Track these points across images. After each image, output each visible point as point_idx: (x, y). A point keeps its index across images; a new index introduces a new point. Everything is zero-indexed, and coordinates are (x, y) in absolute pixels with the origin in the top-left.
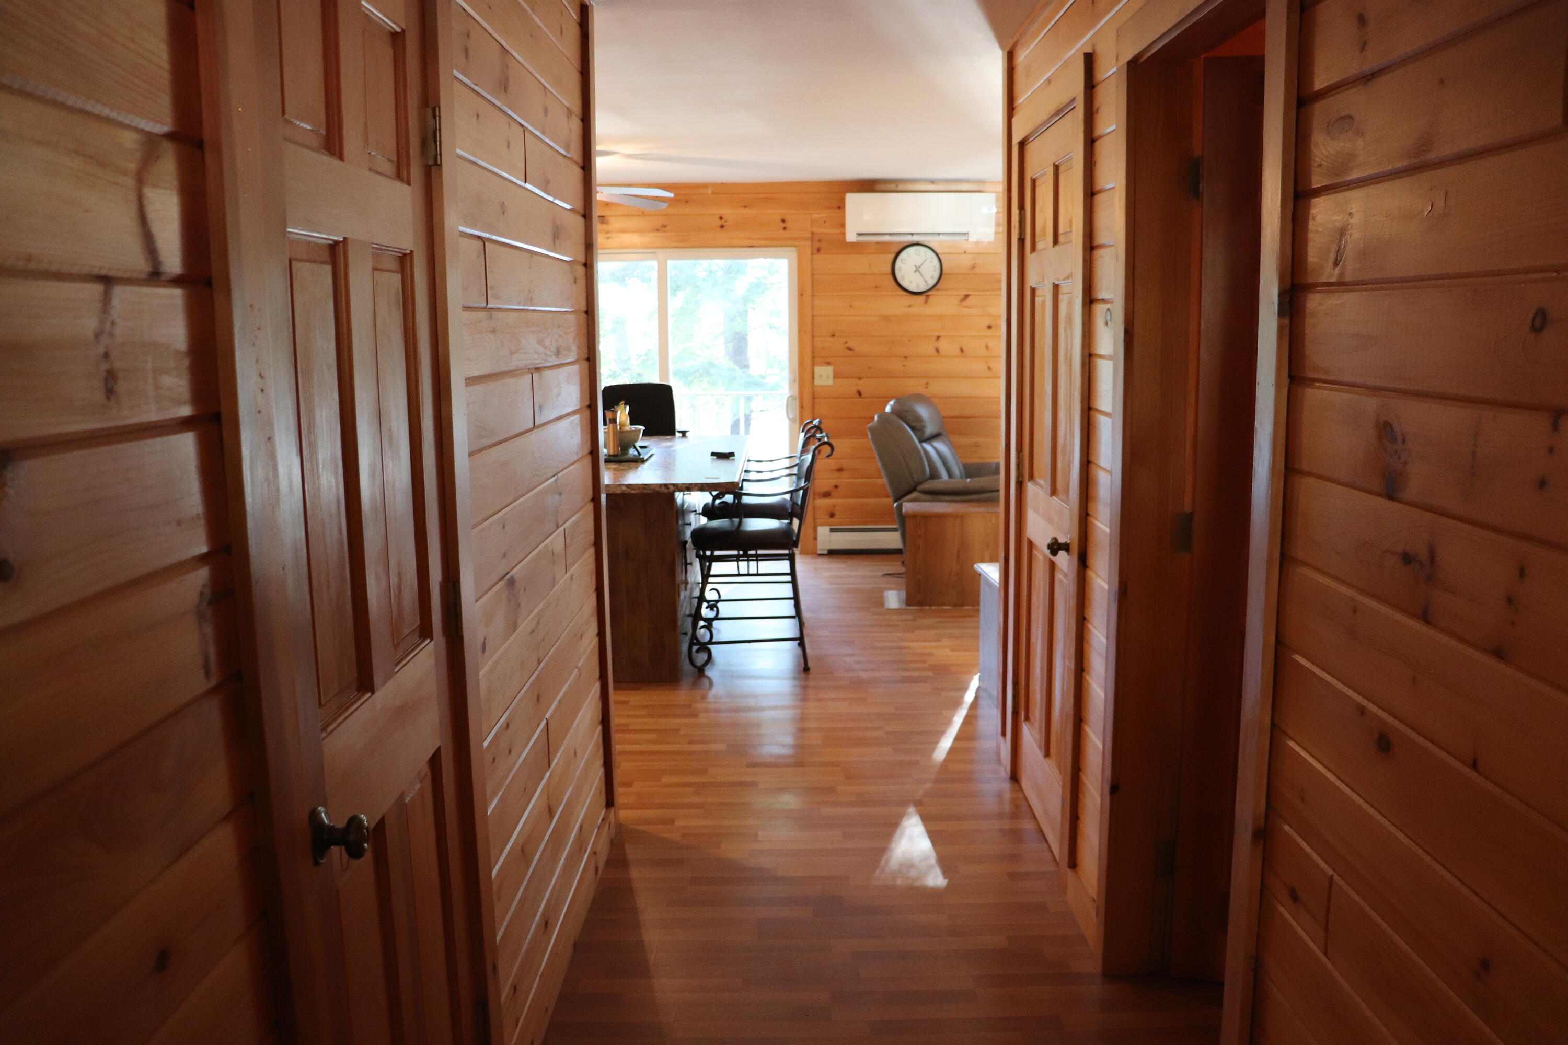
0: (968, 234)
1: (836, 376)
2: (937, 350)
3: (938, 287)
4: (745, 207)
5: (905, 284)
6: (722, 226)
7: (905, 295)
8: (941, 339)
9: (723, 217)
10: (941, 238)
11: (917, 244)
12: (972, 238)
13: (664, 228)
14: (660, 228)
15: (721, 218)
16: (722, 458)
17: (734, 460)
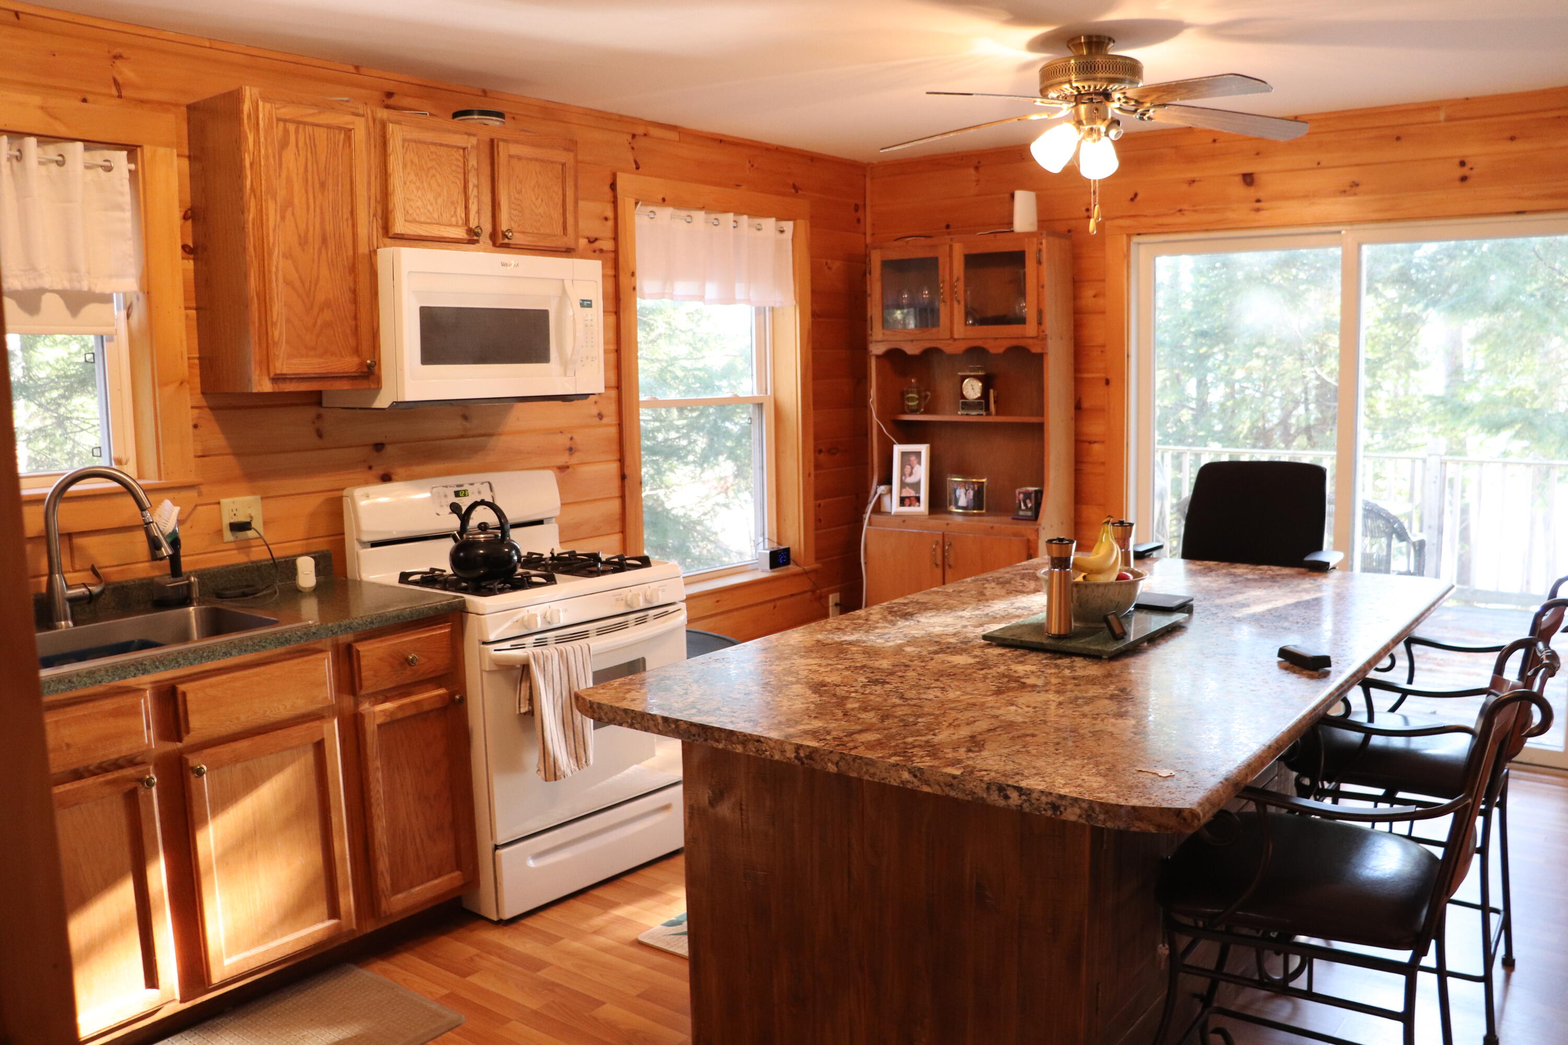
4: (1512, 139)
6: (1464, 179)
9: (1466, 160)
13: (1354, 189)
14: (1348, 188)
15: (1462, 164)
16: (1297, 668)
17: (1327, 674)
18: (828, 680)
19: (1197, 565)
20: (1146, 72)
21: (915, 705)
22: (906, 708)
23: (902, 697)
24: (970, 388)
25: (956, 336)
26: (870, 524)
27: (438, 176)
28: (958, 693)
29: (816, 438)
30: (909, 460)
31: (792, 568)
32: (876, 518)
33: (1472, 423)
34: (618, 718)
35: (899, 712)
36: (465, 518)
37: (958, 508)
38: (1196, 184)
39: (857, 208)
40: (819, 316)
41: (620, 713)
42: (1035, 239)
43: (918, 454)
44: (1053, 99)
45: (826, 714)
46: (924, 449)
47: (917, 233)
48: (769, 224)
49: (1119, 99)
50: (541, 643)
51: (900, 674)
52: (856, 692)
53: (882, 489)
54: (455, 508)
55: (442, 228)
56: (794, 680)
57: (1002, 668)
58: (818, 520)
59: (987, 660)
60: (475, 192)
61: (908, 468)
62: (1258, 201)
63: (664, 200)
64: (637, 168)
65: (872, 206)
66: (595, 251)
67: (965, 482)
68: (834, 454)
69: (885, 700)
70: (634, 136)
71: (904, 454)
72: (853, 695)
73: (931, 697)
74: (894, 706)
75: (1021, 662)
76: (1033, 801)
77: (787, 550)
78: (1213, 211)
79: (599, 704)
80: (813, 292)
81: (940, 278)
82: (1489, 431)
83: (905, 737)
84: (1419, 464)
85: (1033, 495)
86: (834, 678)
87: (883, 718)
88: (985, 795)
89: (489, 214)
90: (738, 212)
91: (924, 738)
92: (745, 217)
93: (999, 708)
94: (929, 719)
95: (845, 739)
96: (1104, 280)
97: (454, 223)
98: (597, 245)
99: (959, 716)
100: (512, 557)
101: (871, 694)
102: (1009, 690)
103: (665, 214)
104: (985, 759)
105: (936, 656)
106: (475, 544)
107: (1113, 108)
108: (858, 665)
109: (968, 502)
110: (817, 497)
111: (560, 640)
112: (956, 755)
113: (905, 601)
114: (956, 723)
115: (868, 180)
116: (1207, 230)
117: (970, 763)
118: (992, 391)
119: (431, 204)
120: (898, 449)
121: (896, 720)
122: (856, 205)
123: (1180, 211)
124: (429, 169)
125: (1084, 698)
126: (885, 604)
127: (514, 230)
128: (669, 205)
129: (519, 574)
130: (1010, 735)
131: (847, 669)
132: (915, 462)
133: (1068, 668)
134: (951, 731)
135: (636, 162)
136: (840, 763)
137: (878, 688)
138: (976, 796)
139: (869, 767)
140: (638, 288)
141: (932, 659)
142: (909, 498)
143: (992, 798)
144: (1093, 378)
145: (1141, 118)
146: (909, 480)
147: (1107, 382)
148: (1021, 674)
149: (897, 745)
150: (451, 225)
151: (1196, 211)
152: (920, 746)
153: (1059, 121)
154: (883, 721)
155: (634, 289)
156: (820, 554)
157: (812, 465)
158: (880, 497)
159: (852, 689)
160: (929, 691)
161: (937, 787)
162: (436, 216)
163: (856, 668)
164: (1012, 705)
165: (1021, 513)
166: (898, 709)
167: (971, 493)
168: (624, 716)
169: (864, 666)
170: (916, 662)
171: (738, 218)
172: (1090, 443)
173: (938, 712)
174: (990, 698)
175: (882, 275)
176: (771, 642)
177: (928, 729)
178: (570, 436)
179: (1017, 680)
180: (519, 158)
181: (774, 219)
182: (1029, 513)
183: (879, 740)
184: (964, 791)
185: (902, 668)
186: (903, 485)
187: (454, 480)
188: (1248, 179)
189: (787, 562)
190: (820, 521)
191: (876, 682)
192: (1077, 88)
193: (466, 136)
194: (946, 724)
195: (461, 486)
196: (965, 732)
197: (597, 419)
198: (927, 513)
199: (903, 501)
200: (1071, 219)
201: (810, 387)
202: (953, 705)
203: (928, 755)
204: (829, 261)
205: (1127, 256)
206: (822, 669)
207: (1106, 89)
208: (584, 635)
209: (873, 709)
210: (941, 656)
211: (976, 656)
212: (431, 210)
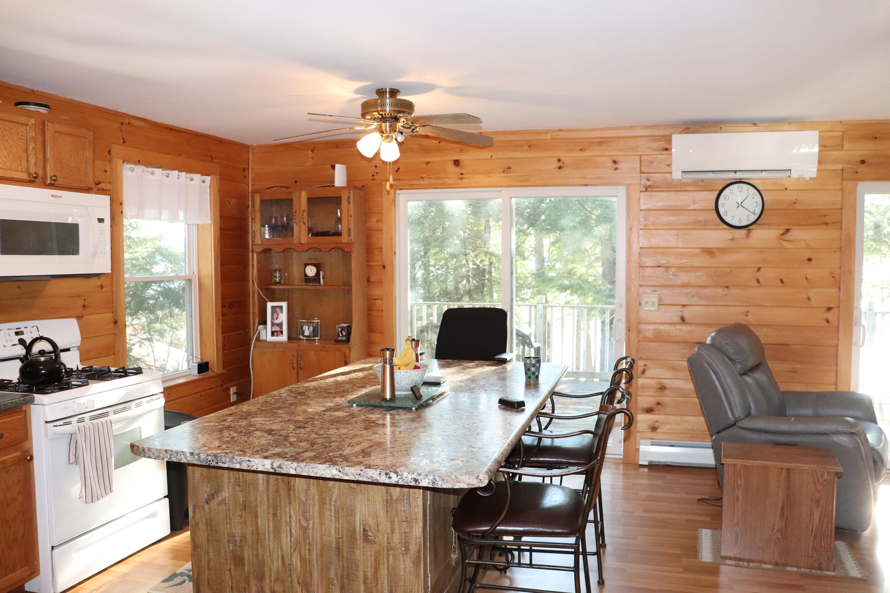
0: (790, 170)
1: (661, 304)
2: (758, 281)
3: (758, 222)
4: (581, 150)
5: (727, 219)
6: (560, 168)
7: (727, 229)
8: (762, 270)
9: (561, 159)
10: (764, 175)
11: (740, 182)
12: (795, 175)
13: (509, 170)
14: (505, 169)
15: (559, 160)
16: (509, 408)
17: (523, 410)
18: (274, 428)
19: (443, 362)
20: (416, 108)
21: (326, 437)
22: (322, 439)
23: (317, 434)
24: (310, 270)
25: (303, 242)
26: (254, 347)
27: (10, 141)
28: (346, 430)
29: (223, 299)
30: (276, 311)
31: (209, 373)
32: (258, 343)
33: (552, 287)
34: (161, 455)
35: (320, 441)
36: (29, 348)
37: (304, 336)
38: (430, 164)
39: (244, 170)
40: (224, 230)
41: (162, 452)
42: (347, 191)
43: (281, 307)
44: (368, 119)
45: (281, 445)
46: (284, 304)
47: (279, 185)
48: (197, 177)
49: (403, 122)
50: (81, 421)
51: (311, 423)
52: (291, 433)
53: (261, 327)
54: (22, 342)
55: (13, 173)
56: (255, 429)
57: (363, 417)
58: (224, 346)
59: (353, 413)
60: (34, 152)
61: (275, 315)
62: (462, 174)
63: (139, 161)
64: (124, 142)
65: (252, 169)
66: (99, 190)
67: (308, 322)
68: (232, 308)
69: (309, 436)
70: (122, 124)
71: (273, 307)
72: (290, 434)
73: (332, 433)
74: (315, 438)
75: (371, 413)
76: (404, 478)
77: (207, 363)
78: (439, 178)
79: (148, 448)
80: (221, 217)
81: (294, 211)
82: (561, 291)
83: (328, 453)
84: (533, 308)
85: (346, 329)
86: (276, 427)
87: (313, 444)
88: (378, 478)
89: (42, 165)
90: (180, 171)
91: (338, 453)
92: (184, 173)
93: (370, 436)
94: (337, 443)
95: (297, 456)
96: (382, 213)
97: (20, 170)
98: (101, 186)
99: (351, 441)
100: (62, 370)
101: (299, 433)
102: (372, 427)
103: (140, 169)
104: (374, 460)
105: (326, 413)
106: (37, 363)
107: (400, 125)
108: (286, 419)
109: (310, 333)
110: (223, 332)
111: (93, 418)
112: (358, 459)
113: (297, 386)
114: (351, 444)
115: (250, 155)
116: (436, 188)
117: (367, 462)
118: (321, 272)
119: (5, 158)
120: (270, 305)
121: (319, 445)
122: (244, 168)
123: (422, 178)
124: (4, 136)
125: (410, 428)
126: (286, 388)
127: (57, 175)
128: (142, 165)
129: (65, 380)
130: (382, 448)
131: (281, 422)
132: (279, 312)
133: (397, 415)
134: (350, 448)
135: (123, 139)
136: (297, 469)
137: (302, 430)
138: (373, 479)
139: (314, 469)
140: (124, 212)
141: (324, 414)
142: (276, 331)
143: (382, 479)
144: (375, 265)
145: (412, 132)
146: (276, 322)
147: (384, 267)
148: (374, 419)
149: (325, 457)
150: (18, 171)
151: (430, 178)
152: (338, 457)
153: (371, 131)
154: (312, 446)
155: (122, 212)
156: (226, 364)
157: (221, 314)
158: (259, 332)
159: (289, 432)
160: (330, 430)
161: (353, 476)
162: (8, 165)
163: (286, 421)
164: (376, 434)
165: (340, 338)
166: (318, 440)
167: (311, 328)
168: (165, 453)
169: (289, 420)
170: (316, 417)
171: (181, 174)
172: (375, 300)
173: (339, 440)
174: (363, 432)
175: (261, 207)
176: (232, 410)
177: (338, 448)
178: (83, 298)
179: (373, 422)
180: (60, 133)
181: (200, 175)
182: (344, 338)
183: (315, 455)
184: (367, 477)
185: (311, 420)
186: (273, 324)
187: (15, 325)
188: (457, 163)
189: (207, 370)
190: (225, 345)
191: (300, 427)
192: (382, 114)
193: (28, 118)
194: (346, 446)
195: (20, 328)
196: (358, 448)
197: (100, 288)
198: (287, 340)
199: (273, 333)
200: (363, 180)
201: (219, 270)
202: (346, 436)
203: (344, 461)
204: (229, 199)
205: (394, 200)
206: (268, 423)
207: (396, 116)
208: (106, 414)
209: (305, 441)
210: (328, 413)
211: (347, 412)
212: (5, 161)
